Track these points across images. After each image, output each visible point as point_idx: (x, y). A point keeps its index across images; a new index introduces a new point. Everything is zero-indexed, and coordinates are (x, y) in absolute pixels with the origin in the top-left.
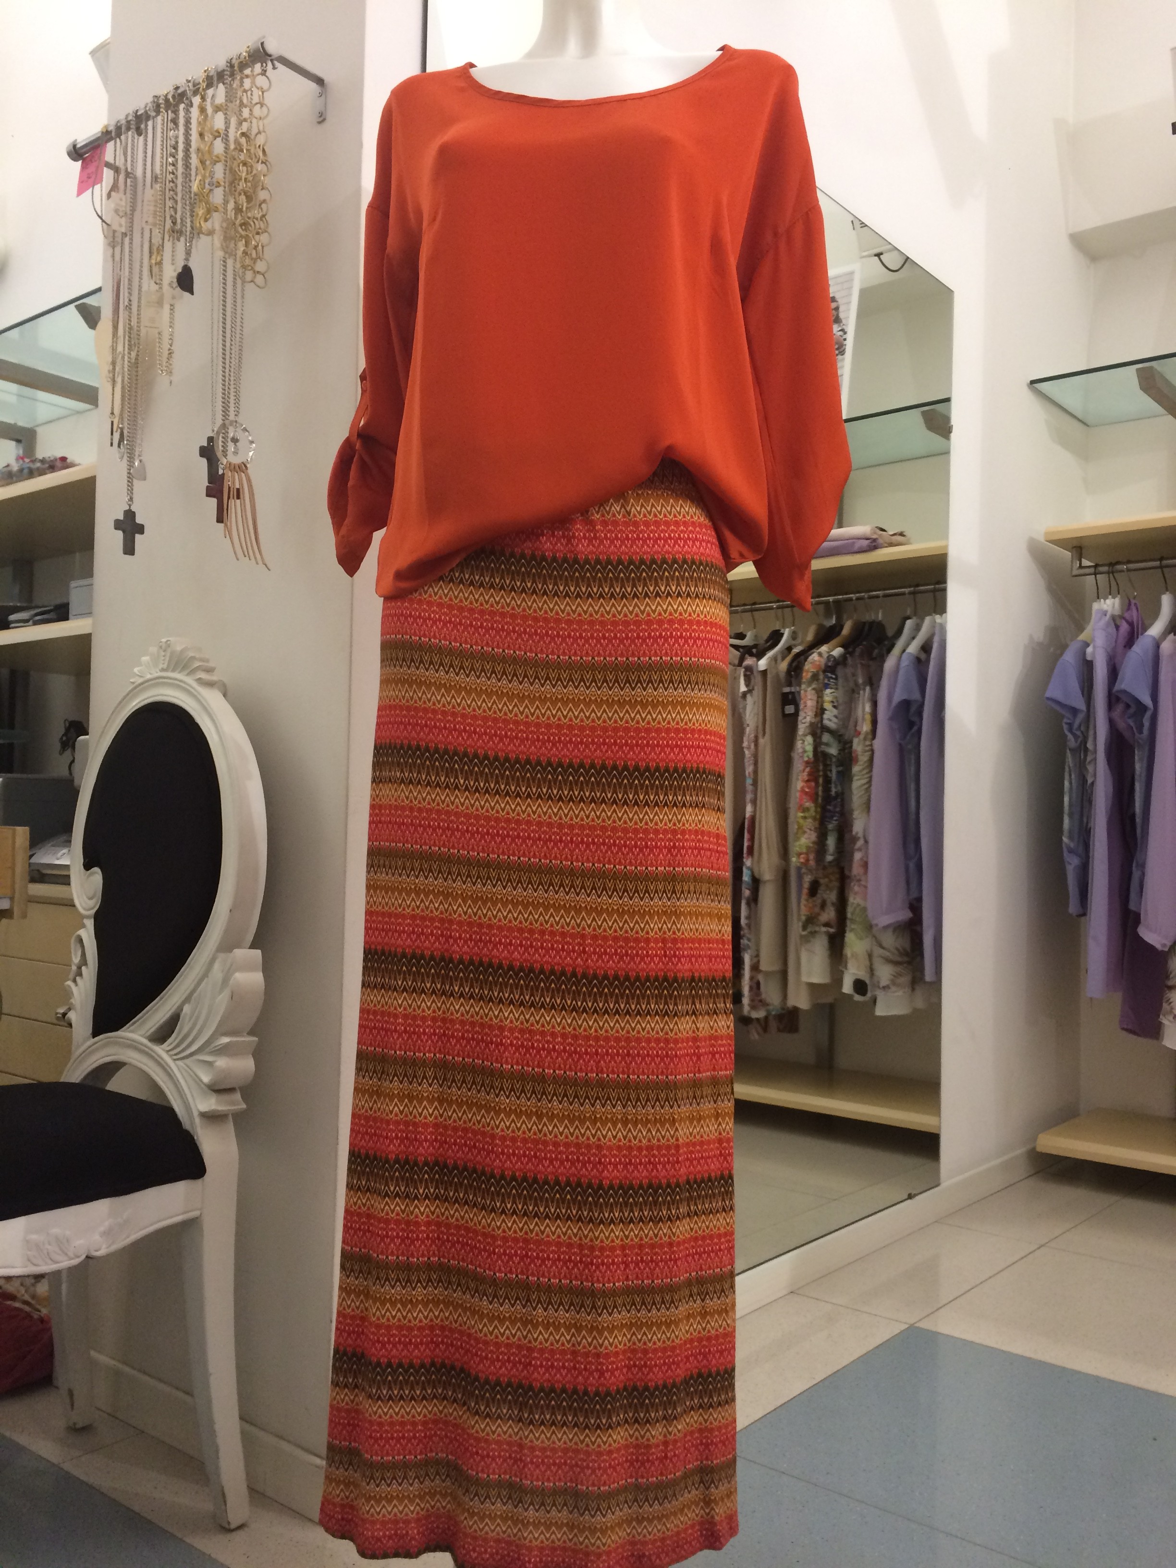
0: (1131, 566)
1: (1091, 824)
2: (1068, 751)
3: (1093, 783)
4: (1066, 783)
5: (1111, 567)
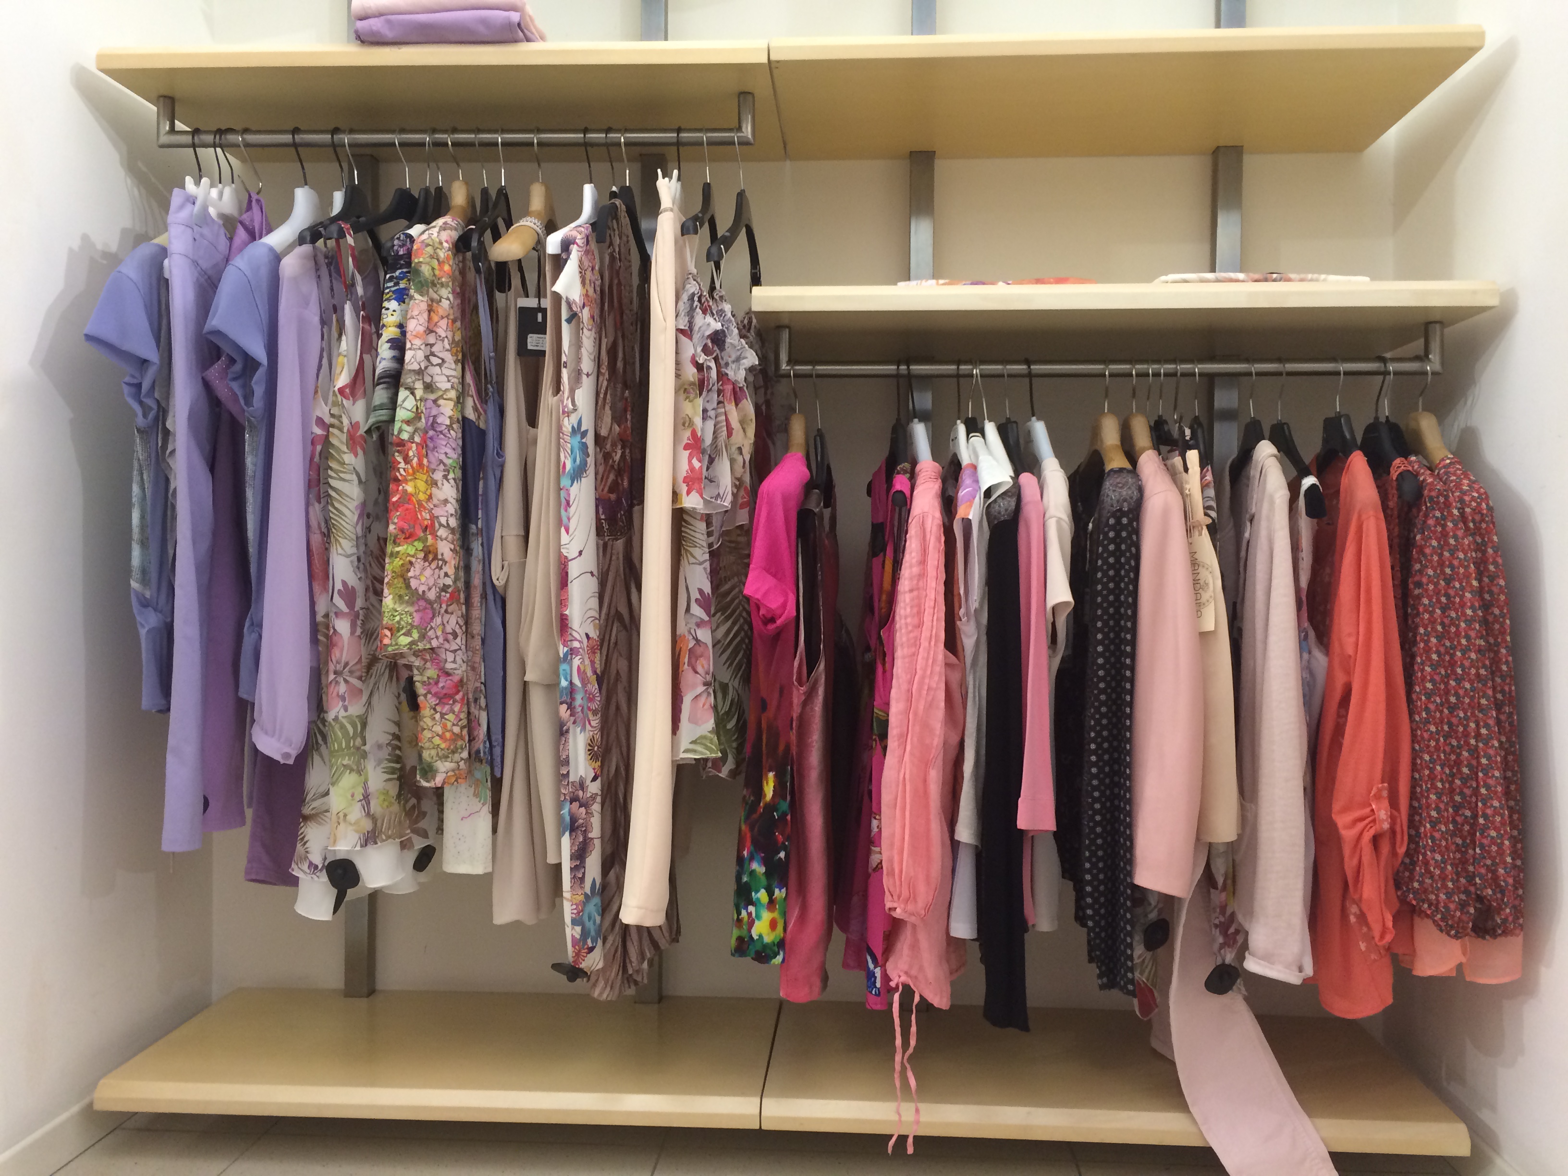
0: (252, 138)
4: (136, 489)
5: (218, 137)
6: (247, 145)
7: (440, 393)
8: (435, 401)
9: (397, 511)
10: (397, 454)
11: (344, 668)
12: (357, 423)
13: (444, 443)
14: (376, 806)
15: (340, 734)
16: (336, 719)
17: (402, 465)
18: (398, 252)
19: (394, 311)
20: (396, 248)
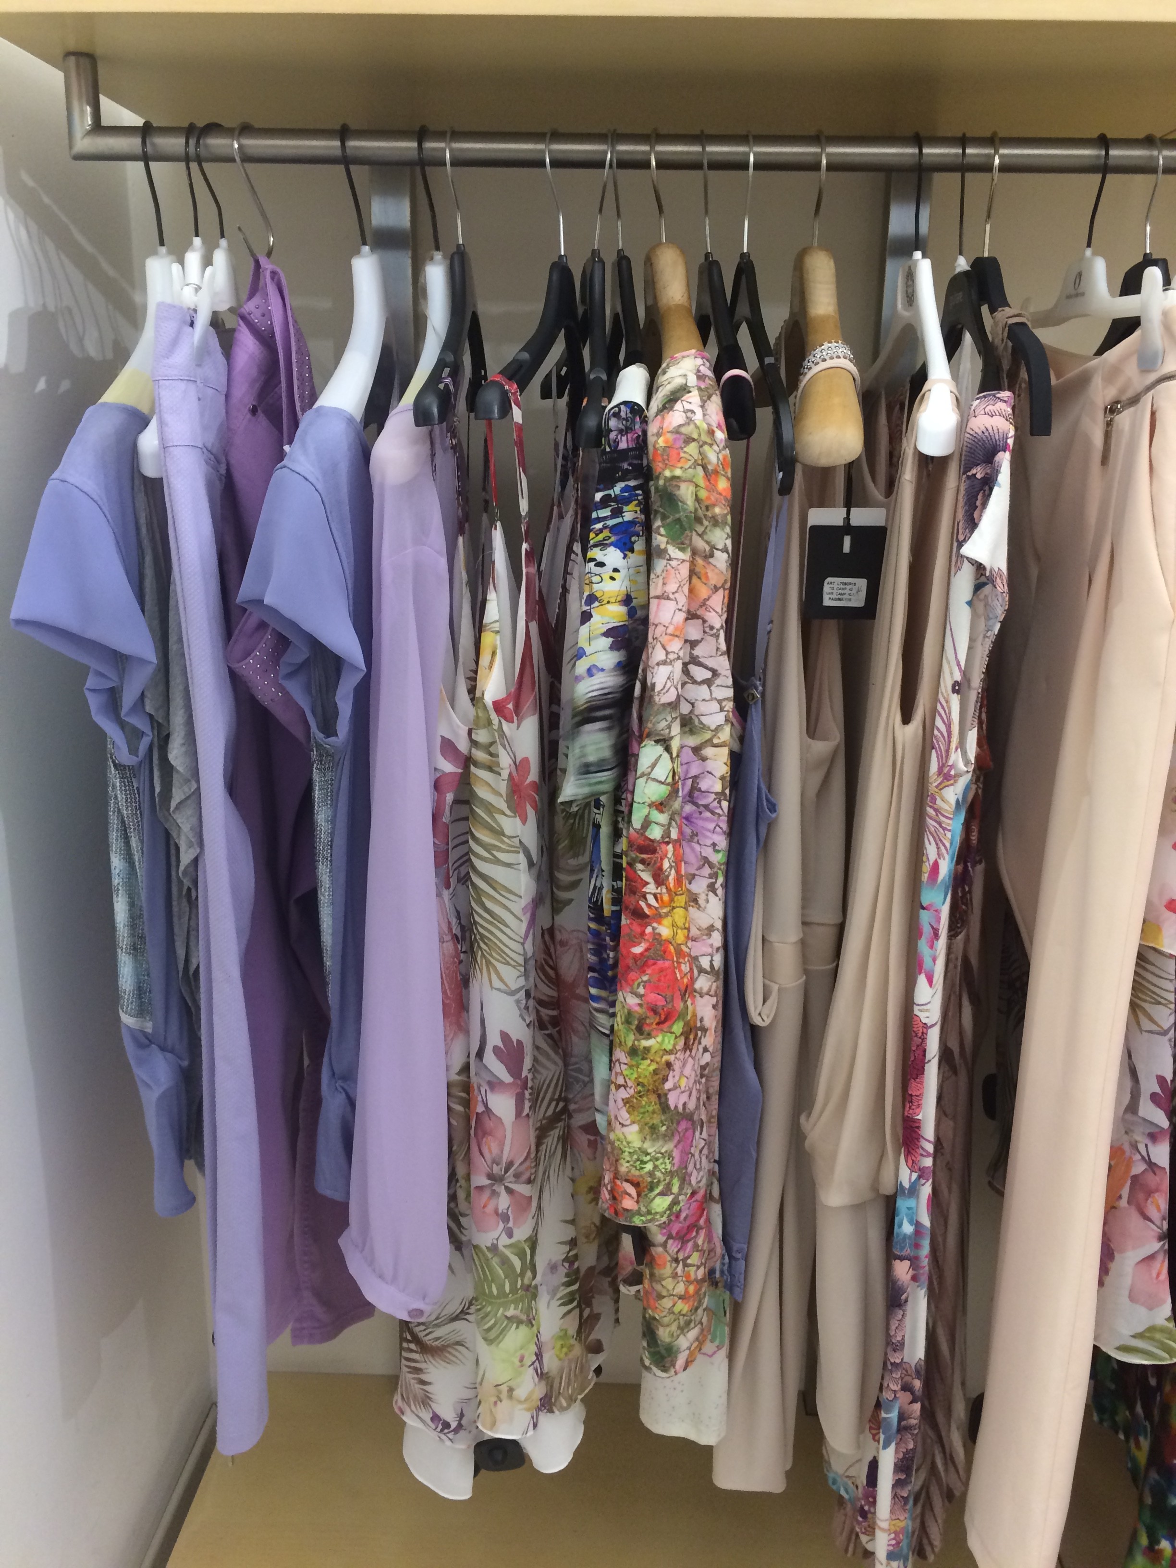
0: (257, 144)
1: (199, 958)
2: (114, 777)
3: (196, 861)
4: (117, 862)
5: (192, 142)
6: (248, 159)
7: (708, 735)
8: (696, 750)
9: (644, 972)
10: (639, 866)
11: (506, 1171)
12: (526, 760)
13: (711, 826)
14: (551, 1362)
15: (501, 1272)
16: (494, 1248)
17: (651, 888)
18: (617, 443)
19: (616, 570)
20: (613, 435)
